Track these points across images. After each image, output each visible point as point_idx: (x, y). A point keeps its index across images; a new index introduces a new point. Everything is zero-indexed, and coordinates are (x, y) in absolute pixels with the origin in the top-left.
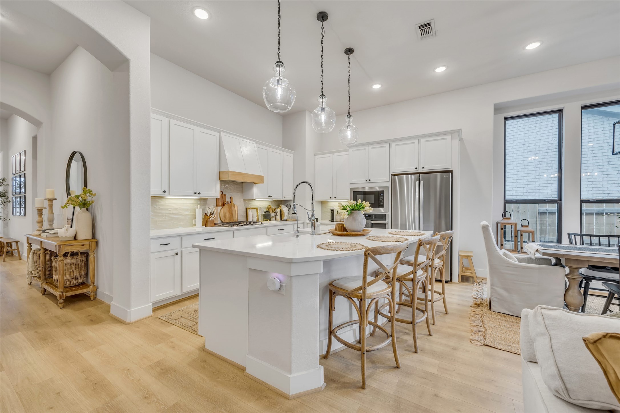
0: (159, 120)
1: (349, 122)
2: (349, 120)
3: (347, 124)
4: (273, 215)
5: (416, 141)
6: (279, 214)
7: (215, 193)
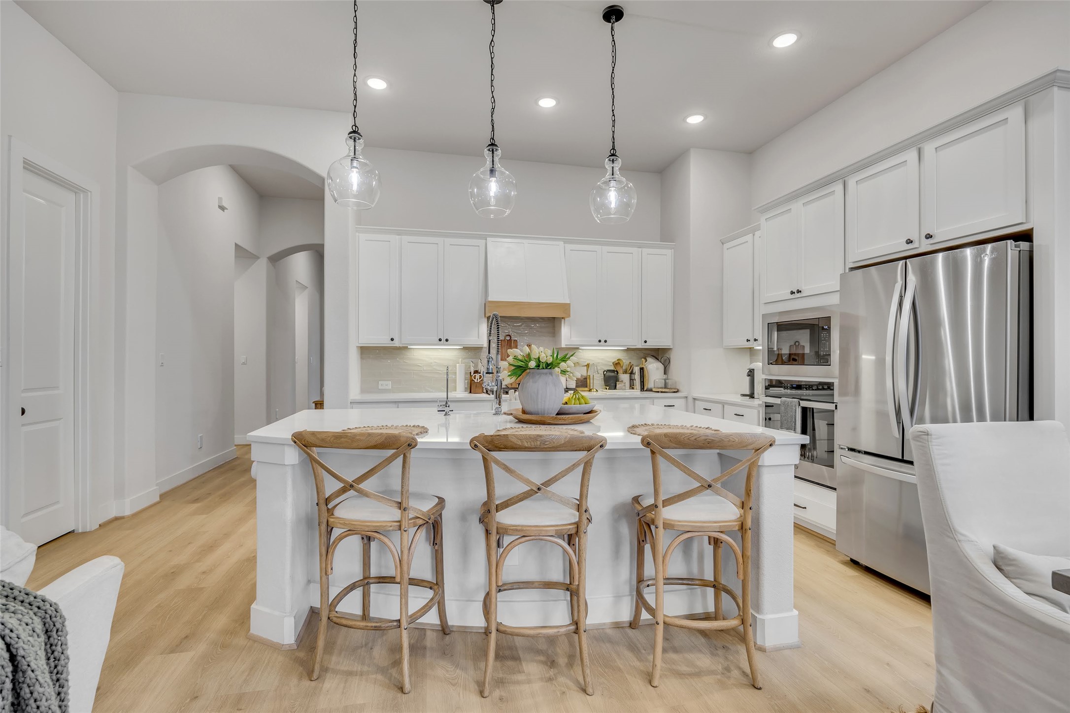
0: (387, 241)
1: (613, 171)
2: (613, 167)
3: (608, 175)
4: (625, 378)
5: (911, 156)
6: (637, 377)
7: (477, 339)
